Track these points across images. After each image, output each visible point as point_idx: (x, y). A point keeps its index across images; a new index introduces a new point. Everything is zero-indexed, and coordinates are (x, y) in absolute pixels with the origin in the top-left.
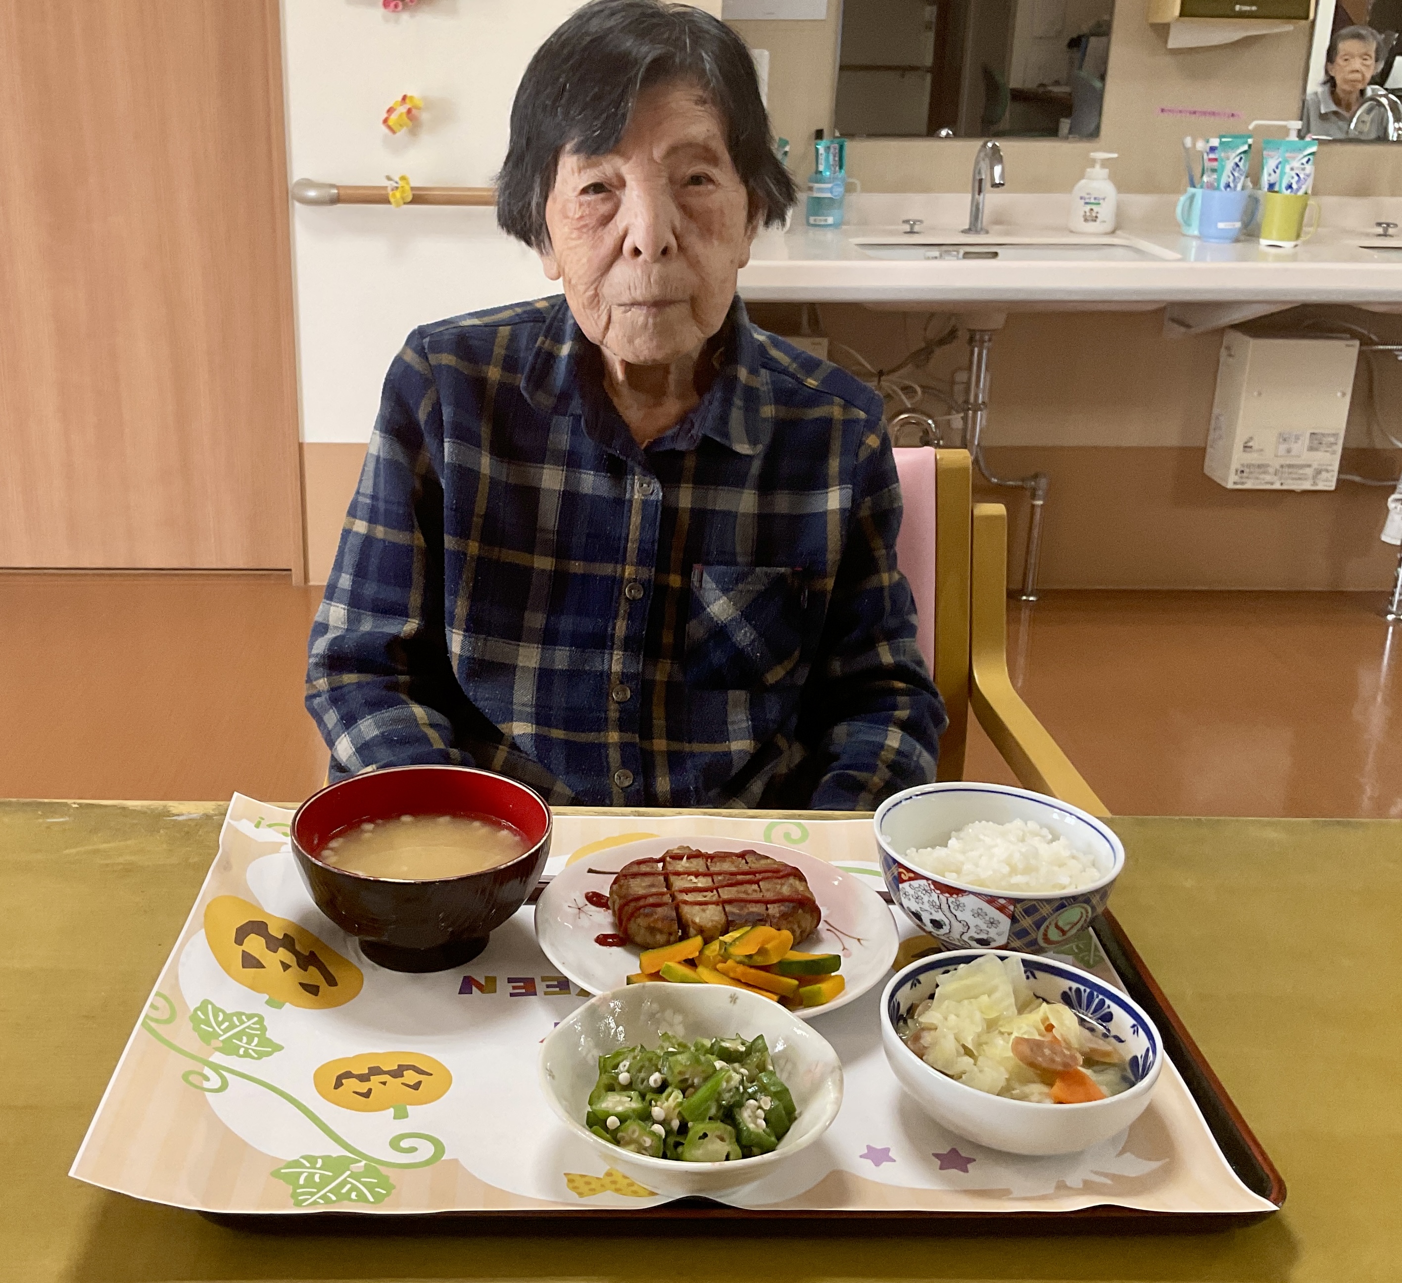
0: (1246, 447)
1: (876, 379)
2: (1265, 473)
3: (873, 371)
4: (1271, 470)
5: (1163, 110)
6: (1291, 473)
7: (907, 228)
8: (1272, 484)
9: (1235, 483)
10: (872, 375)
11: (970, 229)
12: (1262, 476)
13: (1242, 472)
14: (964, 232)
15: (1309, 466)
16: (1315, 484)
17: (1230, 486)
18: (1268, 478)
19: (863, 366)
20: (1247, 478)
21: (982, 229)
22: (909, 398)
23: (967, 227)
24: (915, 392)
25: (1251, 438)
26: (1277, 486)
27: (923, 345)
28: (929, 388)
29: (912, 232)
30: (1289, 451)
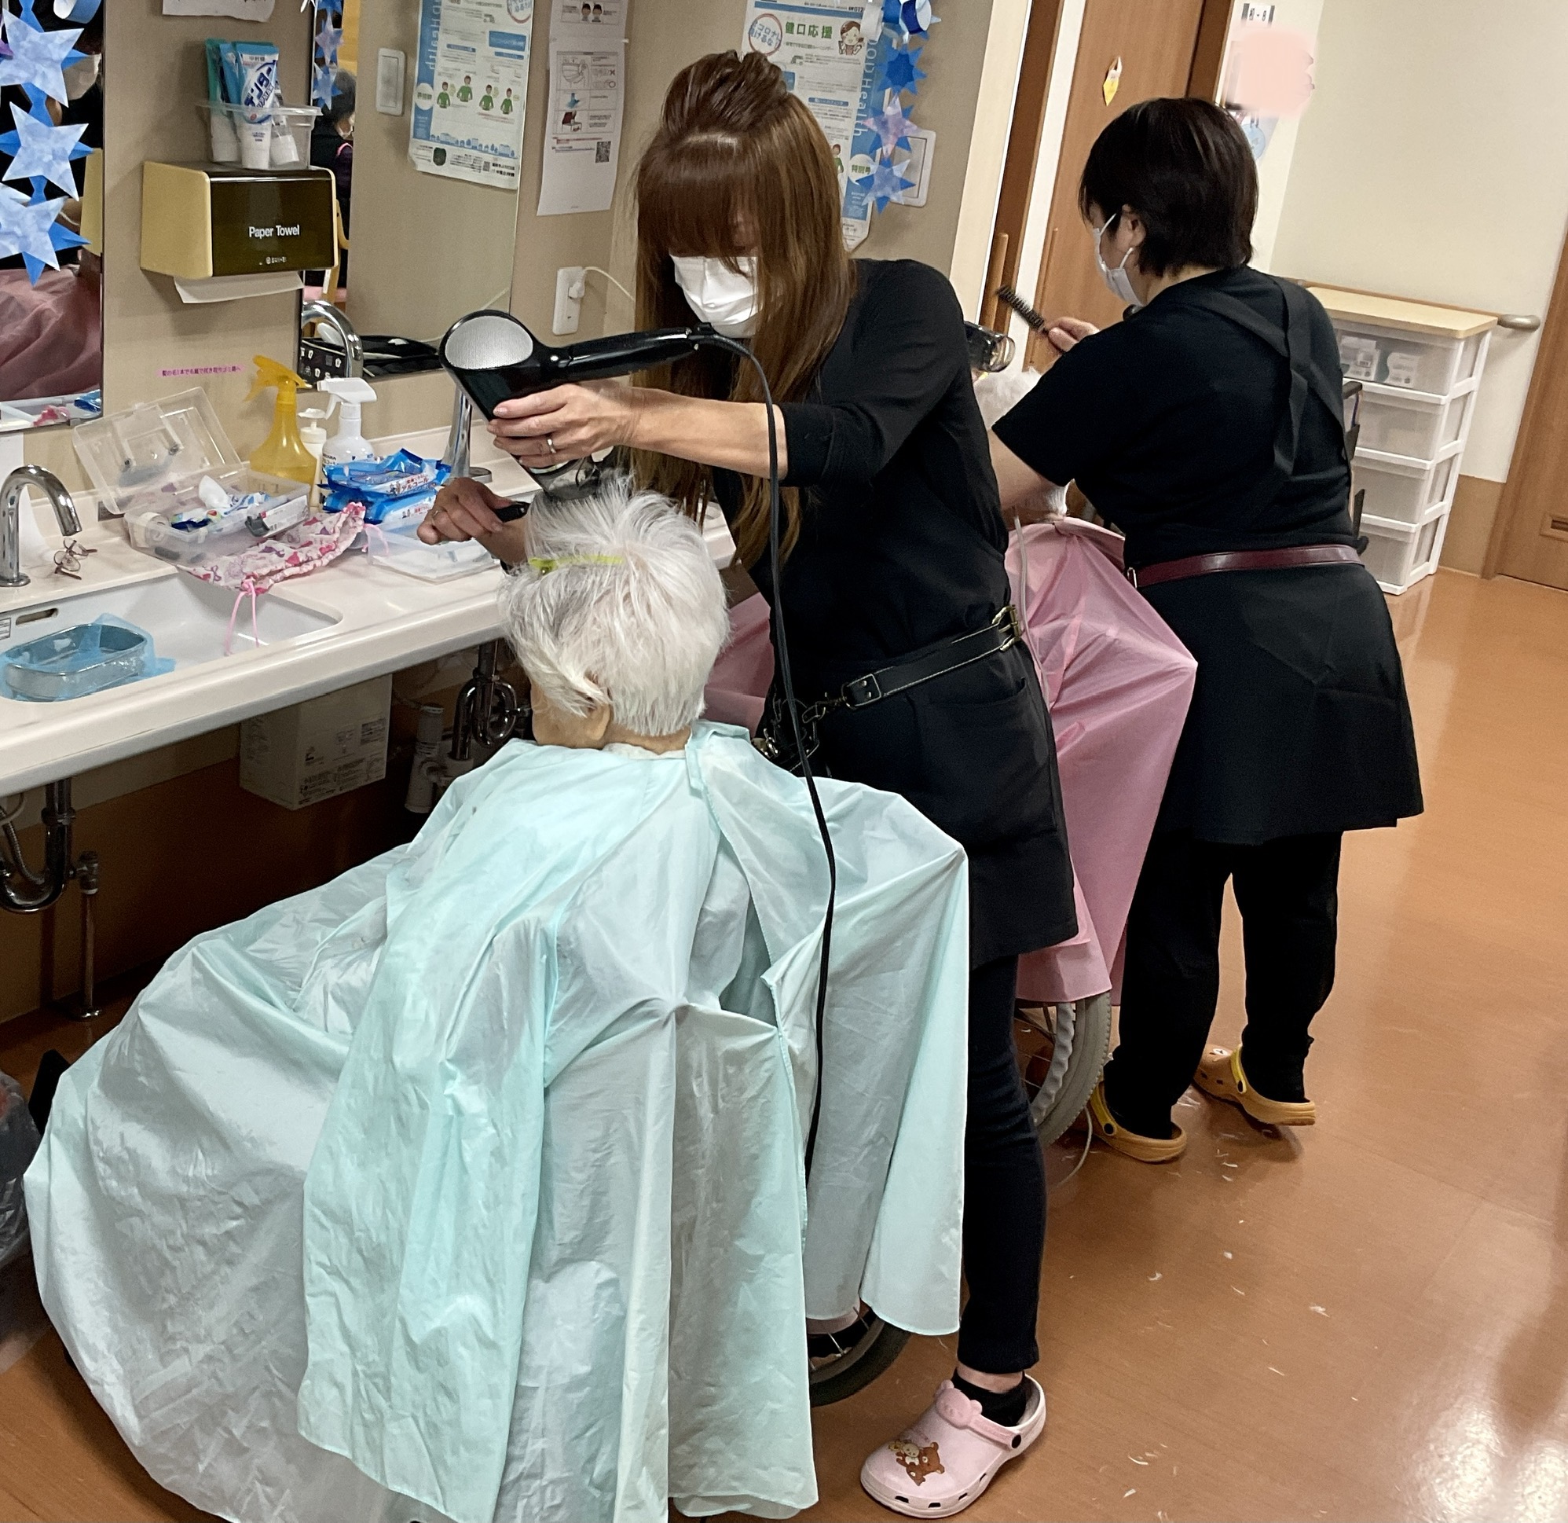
0: (309, 760)
2: (324, 782)
4: (330, 777)
6: (347, 774)
8: (333, 791)
9: (301, 803)
12: (322, 786)
13: (306, 788)
15: (361, 761)
16: (369, 778)
17: (296, 807)
18: (329, 786)
20: (310, 793)
25: (312, 749)
26: (338, 792)
30: (344, 751)
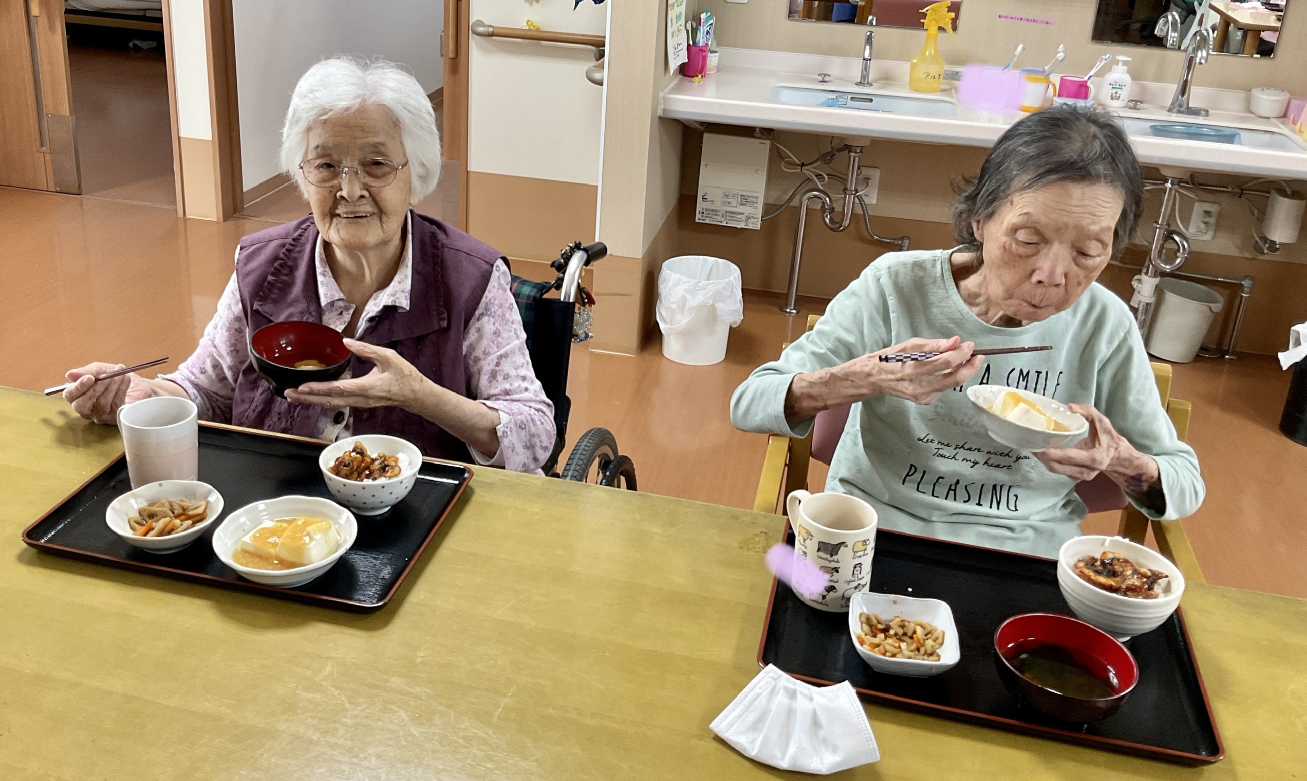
1: (800, 168)
3: (799, 163)
5: (1000, 17)
7: (821, 79)
10: (799, 165)
11: (860, 83)
14: (857, 84)
19: (791, 158)
21: (868, 83)
22: (820, 181)
23: (859, 80)
24: (824, 178)
27: (830, 150)
28: (830, 175)
29: (822, 81)
